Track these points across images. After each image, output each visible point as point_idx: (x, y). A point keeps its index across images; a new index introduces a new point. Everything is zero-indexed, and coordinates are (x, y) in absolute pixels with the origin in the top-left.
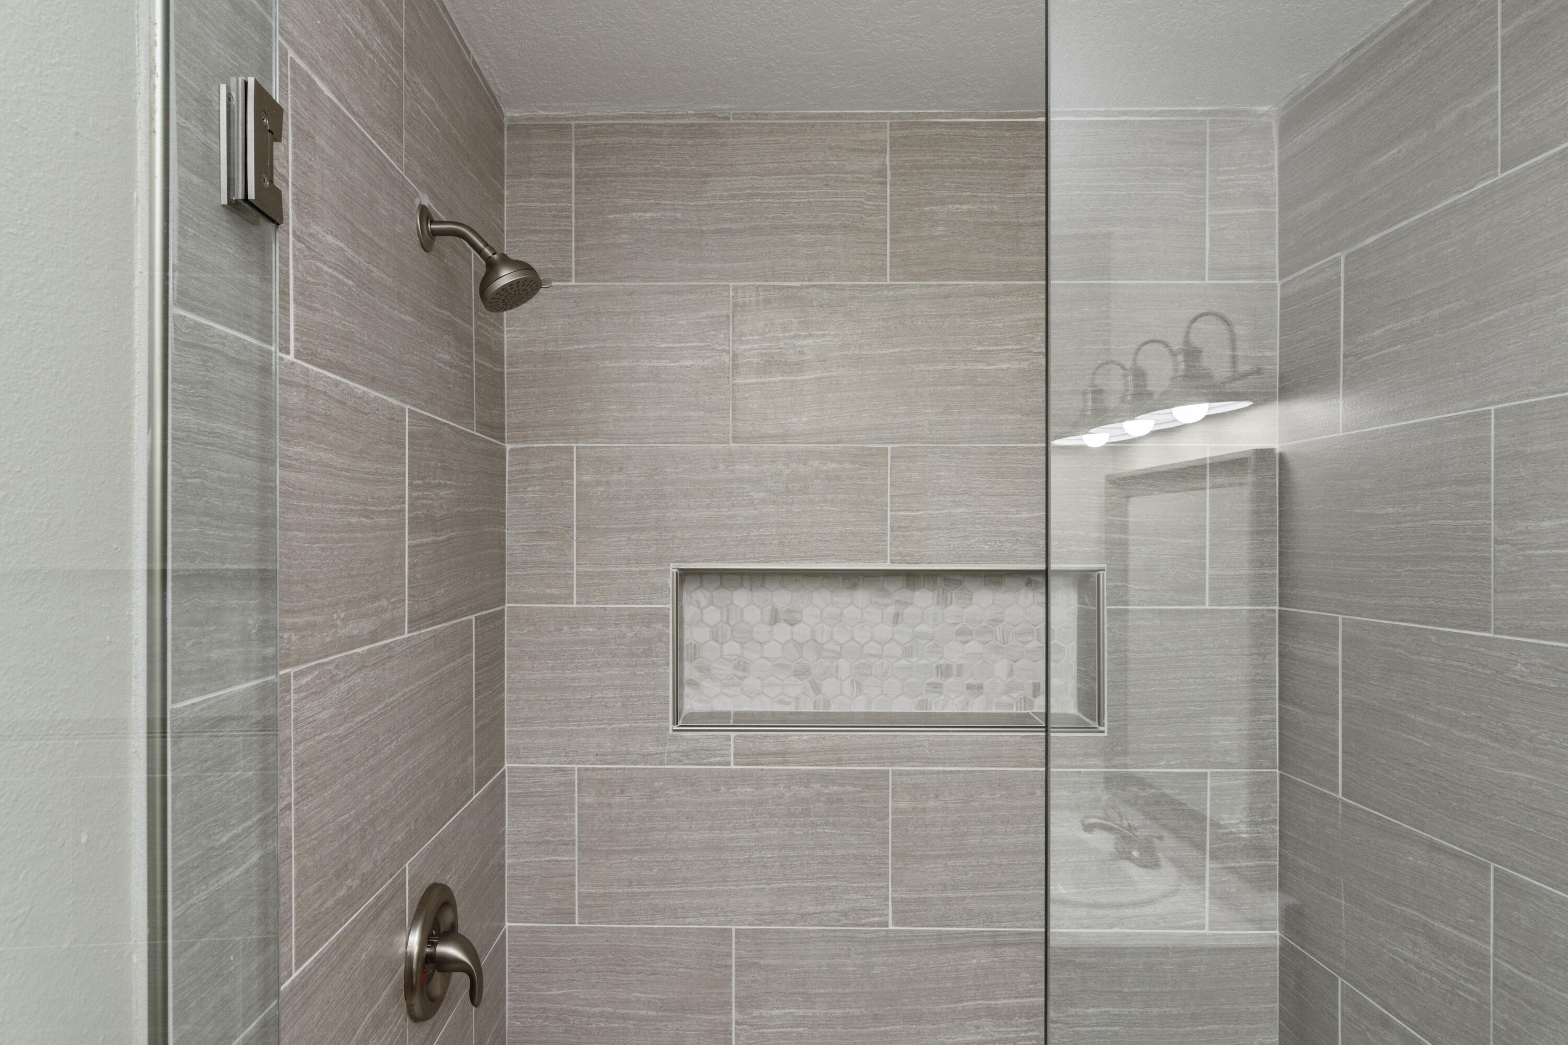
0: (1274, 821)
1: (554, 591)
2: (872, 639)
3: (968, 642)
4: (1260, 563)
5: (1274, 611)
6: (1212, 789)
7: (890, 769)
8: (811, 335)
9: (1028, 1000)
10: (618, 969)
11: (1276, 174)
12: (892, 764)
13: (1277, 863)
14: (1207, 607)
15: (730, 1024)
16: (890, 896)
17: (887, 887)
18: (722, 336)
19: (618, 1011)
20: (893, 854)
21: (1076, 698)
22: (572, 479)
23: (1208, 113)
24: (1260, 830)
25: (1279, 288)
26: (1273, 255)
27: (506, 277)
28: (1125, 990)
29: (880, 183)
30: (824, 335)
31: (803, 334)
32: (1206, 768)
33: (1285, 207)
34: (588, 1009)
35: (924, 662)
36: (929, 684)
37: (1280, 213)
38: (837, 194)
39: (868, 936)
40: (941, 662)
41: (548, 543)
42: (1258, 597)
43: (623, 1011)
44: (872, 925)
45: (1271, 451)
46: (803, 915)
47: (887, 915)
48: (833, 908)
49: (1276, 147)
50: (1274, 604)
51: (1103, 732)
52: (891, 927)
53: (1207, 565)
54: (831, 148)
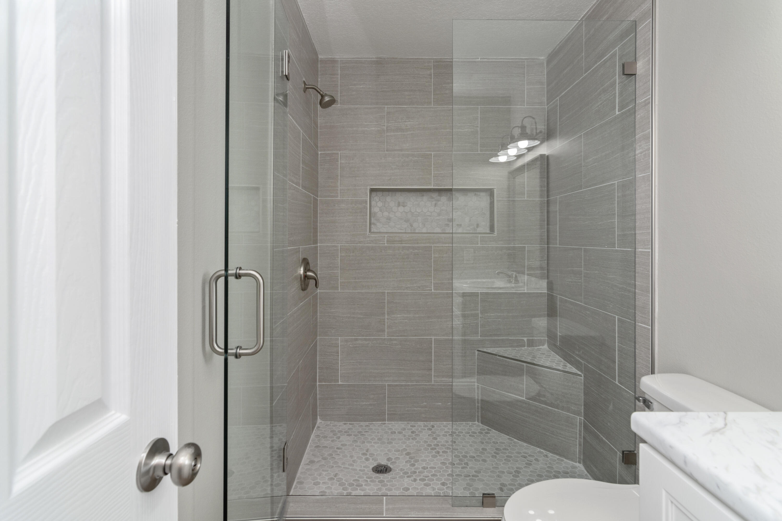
0: (545, 260)
1: (333, 194)
2: (428, 211)
3: (457, 212)
4: (541, 186)
5: (545, 200)
6: (527, 251)
7: (433, 245)
8: (409, 121)
9: (473, 312)
10: (352, 303)
11: (545, 76)
12: (433, 244)
13: (546, 272)
14: (526, 199)
15: (385, 319)
16: (433, 282)
17: (432, 279)
18: (383, 121)
19: (352, 316)
20: (433, 270)
21: (489, 228)
22: (338, 162)
23: (526, 59)
24: (541, 262)
25: (546, 109)
26: (545, 99)
27: (327, 99)
28: (502, 308)
29: (430, 78)
30: (413, 121)
31: (407, 121)
32: (525, 245)
33: (548, 85)
34: (342, 315)
35: (443, 218)
36: (445, 224)
37: (547, 87)
38: (417, 81)
39: (426, 293)
40: (449, 218)
41: (331, 180)
42: (541, 196)
43: (353, 316)
44: (427, 290)
45: (545, 155)
46: (407, 288)
47: (432, 287)
48: (416, 285)
49: (546, 69)
50: (545, 198)
51: (495, 234)
52: (433, 291)
53: (526, 187)
54: (416, 68)
